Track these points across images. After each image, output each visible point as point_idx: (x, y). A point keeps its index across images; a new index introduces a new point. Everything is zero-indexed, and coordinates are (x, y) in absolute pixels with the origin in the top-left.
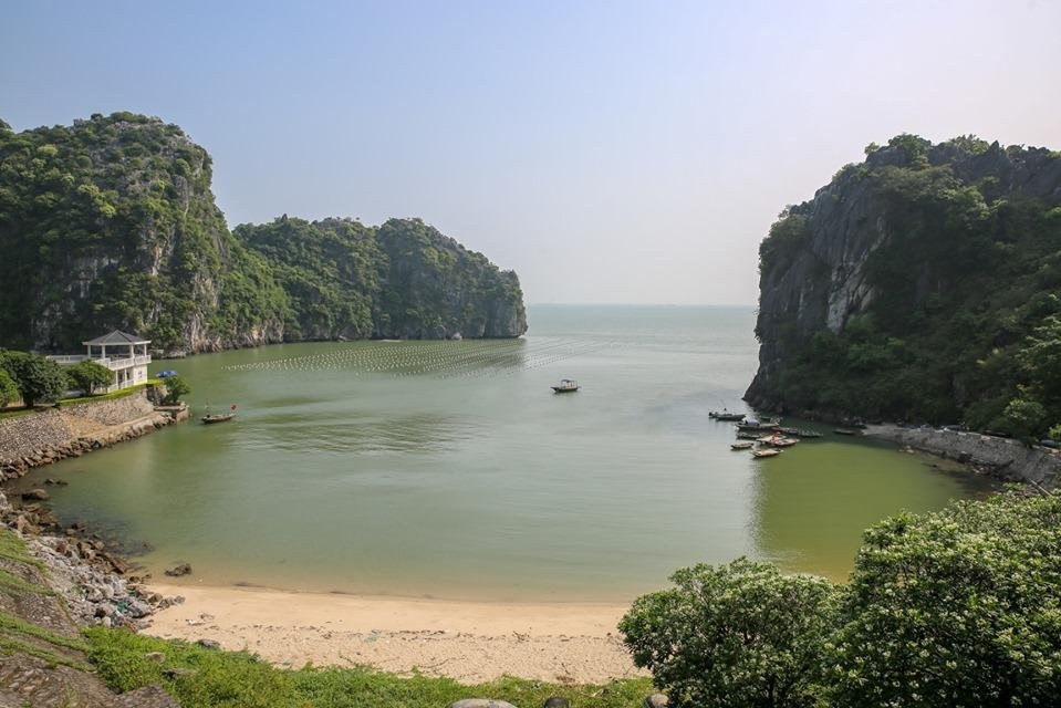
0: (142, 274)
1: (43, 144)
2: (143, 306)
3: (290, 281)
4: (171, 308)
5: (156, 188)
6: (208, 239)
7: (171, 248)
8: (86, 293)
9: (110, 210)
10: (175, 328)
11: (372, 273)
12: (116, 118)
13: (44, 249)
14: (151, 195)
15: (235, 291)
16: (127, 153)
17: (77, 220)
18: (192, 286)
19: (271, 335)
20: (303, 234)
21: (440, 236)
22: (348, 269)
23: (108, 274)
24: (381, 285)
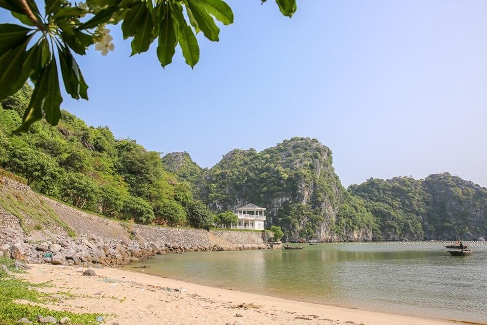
0: (299, 204)
1: (265, 154)
2: (298, 218)
3: (374, 209)
4: (311, 220)
5: (306, 165)
6: (329, 187)
7: (312, 191)
8: (277, 214)
9: (286, 176)
10: (313, 229)
11: (421, 203)
12: (292, 140)
13: (262, 195)
14: (303, 168)
15: (345, 213)
16: (295, 153)
17: (274, 182)
18: (321, 209)
19: (365, 237)
20: (381, 186)
21: (462, 181)
22: (407, 202)
23: (285, 204)
24: (427, 210)
